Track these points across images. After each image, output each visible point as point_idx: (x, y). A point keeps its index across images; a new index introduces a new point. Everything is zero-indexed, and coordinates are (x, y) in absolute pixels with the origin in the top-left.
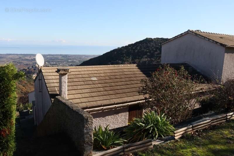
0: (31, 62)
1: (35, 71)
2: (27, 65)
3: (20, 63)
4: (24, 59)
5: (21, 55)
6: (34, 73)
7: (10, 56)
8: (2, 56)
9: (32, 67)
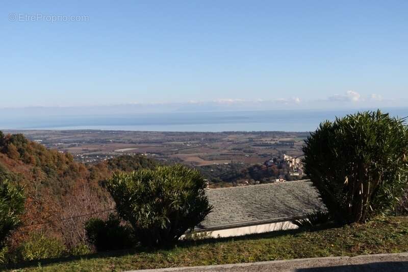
0: (275, 149)
1: (281, 170)
2: (265, 156)
3: (250, 152)
4: (259, 143)
5: (254, 133)
6: (279, 175)
7: (231, 138)
8: (215, 137)
9: (275, 160)
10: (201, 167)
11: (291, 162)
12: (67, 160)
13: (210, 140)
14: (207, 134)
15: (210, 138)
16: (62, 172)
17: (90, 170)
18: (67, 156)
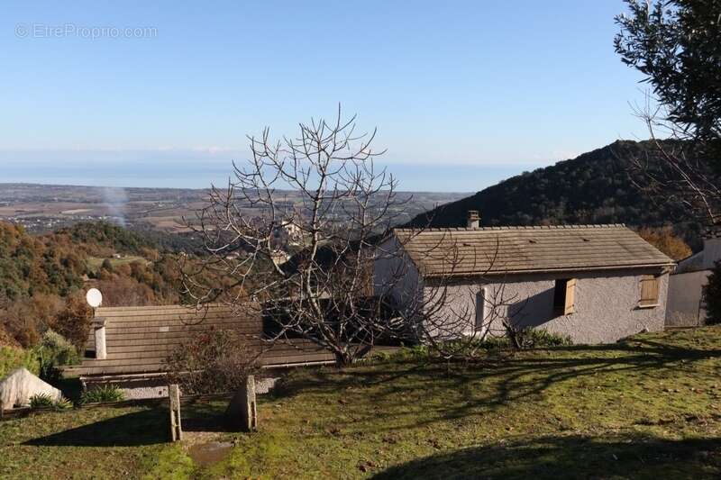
1: (278, 239)
6: (276, 244)
8: (193, 195)
10: (179, 234)
11: (290, 229)
12: (18, 232)
13: (188, 198)
14: (184, 191)
15: (188, 196)
16: (14, 250)
17: (47, 245)
18: (16, 228)
